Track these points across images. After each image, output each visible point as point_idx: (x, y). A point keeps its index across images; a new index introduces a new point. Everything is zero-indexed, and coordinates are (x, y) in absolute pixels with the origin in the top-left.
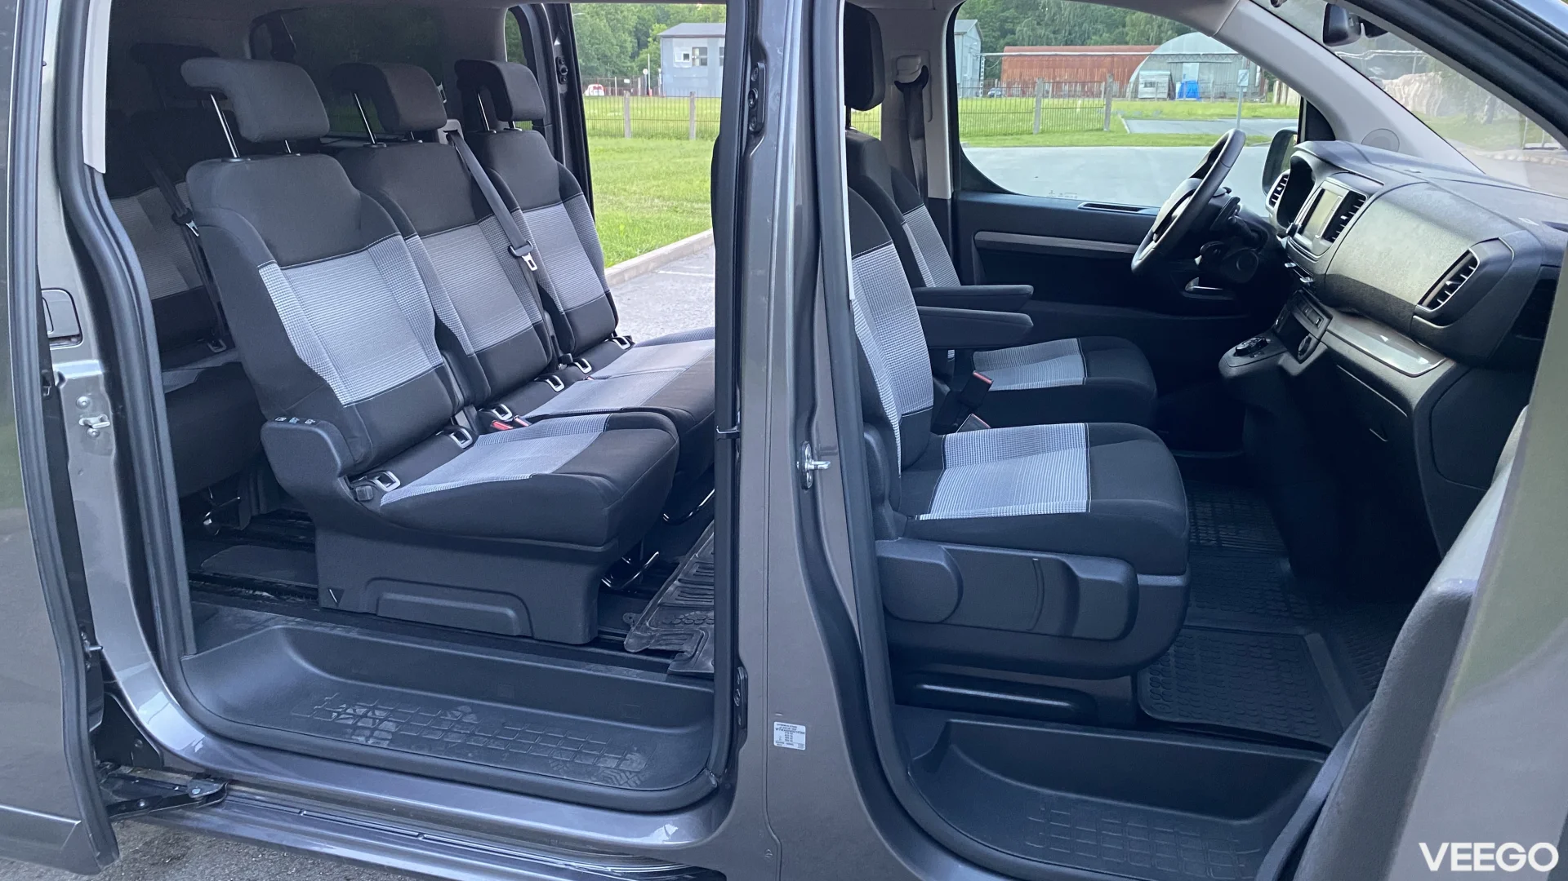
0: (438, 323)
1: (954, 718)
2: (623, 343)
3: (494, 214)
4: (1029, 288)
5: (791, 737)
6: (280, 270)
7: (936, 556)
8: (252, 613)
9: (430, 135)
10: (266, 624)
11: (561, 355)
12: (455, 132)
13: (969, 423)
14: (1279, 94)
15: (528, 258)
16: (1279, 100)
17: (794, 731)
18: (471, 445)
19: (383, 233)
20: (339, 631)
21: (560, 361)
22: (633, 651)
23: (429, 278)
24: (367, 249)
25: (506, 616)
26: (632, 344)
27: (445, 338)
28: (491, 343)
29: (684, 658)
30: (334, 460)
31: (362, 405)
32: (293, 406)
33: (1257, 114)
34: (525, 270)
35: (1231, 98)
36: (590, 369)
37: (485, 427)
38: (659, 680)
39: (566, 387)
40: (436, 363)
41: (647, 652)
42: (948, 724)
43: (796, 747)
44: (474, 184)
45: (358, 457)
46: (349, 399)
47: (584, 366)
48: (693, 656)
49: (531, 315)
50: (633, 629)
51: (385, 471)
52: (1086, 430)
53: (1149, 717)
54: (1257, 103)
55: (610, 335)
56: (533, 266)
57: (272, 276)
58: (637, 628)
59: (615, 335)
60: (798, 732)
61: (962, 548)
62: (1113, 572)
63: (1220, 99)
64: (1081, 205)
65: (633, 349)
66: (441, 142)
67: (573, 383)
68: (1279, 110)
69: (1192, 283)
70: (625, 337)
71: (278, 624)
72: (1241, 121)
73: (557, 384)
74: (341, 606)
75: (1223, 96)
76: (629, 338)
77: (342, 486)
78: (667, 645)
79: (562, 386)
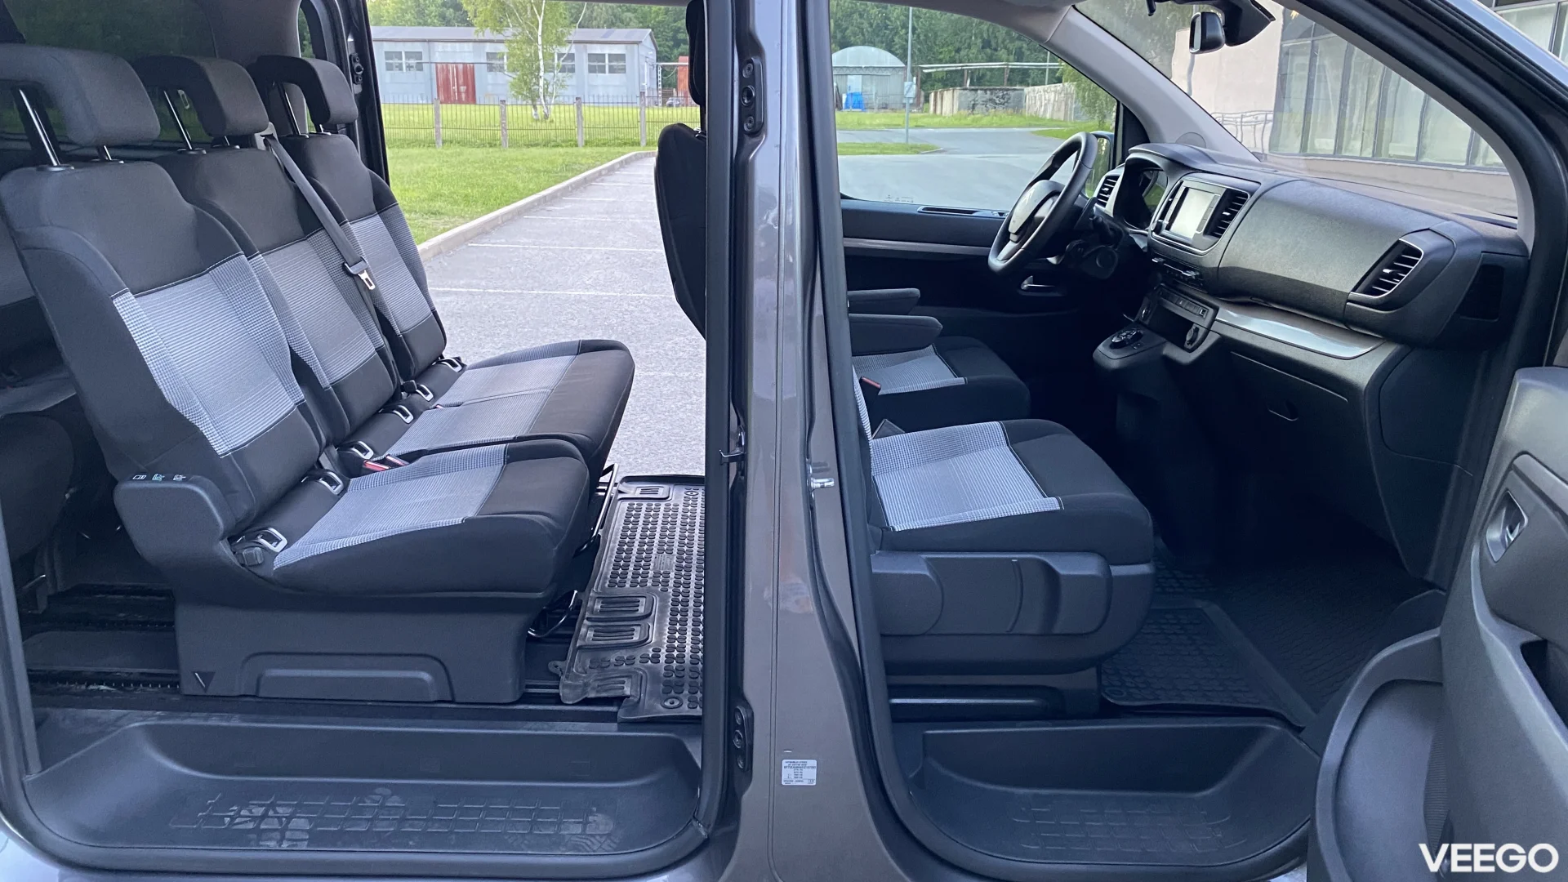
0: (293, 355)
1: (928, 729)
2: (454, 365)
3: (324, 228)
4: (916, 291)
5: (800, 773)
6: (133, 298)
7: (916, 566)
8: (91, 713)
9: (247, 141)
10: (119, 723)
11: (402, 383)
12: (271, 136)
13: (884, 427)
14: (935, 105)
15: (364, 276)
16: (935, 110)
17: (804, 766)
18: (344, 490)
19: (227, 253)
20: (215, 721)
21: (403, 388)
22: (571, 703)
23: (278, 303)
24: (208, 272)
25: (421, 680)
26: (463, 366)
27: (302, 370)
28: (344, 373)
29: (631, 703)
30: (215, 520)
31: (238, 453)
32: (156, 460)
33: (919, 124)
34: (361, 288)
35: (892, 109)
36: (431, 396)
37: (353, 469)
38: (610, 730)
39: (415, 418)
40: (298, 399)
41: (587, 702)
42: (925, 736)
43: (805, 783)
44: (298, 193)
45: (241, 515)
46: (226, 449)
47: (426, 393)
48: (640, 699)
49: (374, 340)
50: (563, 678)
51: (266, 528)
52: (1003, 429)
53: (1114, 704)
54: (916, 114)
55: (439, 359)
56: (371, 285)
57: (126, 306)
58: (567, 677)
59: (442, 357)
60: (808, 767)
61: (941, 556)
62: (1086, 566)
63: (883, 110)
64: (920, 209)
65: (466, 372)
66: (259, 147)
67: (422, 413)
68: (937, 120)
69: (1025, 282)
70: (455, 358)
71: (136, 722)
72: (910, 130)
73: (406, 415)
74: (212, 691)
75: (885, 107)
76: (458, 359)
77: (224, 549)
78: (606, 691)
79: (411, 417)
